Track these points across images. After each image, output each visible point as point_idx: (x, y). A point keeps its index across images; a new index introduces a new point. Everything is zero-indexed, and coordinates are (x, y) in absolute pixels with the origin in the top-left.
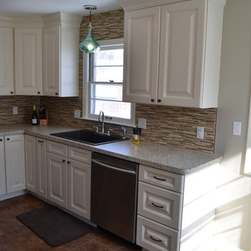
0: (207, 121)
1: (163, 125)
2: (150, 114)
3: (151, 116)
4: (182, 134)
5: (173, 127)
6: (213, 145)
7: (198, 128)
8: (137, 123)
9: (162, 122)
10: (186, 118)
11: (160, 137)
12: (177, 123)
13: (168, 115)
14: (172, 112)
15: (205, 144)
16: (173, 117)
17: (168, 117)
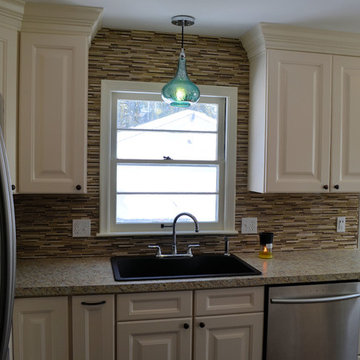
0: (349, 208)
1: (287, 223)
2: (264, 209)
3: (267, 211)
4: (315, 231)
5: (303, 223)
6: (357, 237)
7: (339, 219)
8: (239, 225)
9: (284, 219)
10: (321, 208)
11: (282, 241)
12: (309, 217)
13: (295, 207)
14: (301, 202)
15: (346, 238)
16: (302, 209)
17: (294, 209)
